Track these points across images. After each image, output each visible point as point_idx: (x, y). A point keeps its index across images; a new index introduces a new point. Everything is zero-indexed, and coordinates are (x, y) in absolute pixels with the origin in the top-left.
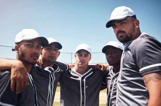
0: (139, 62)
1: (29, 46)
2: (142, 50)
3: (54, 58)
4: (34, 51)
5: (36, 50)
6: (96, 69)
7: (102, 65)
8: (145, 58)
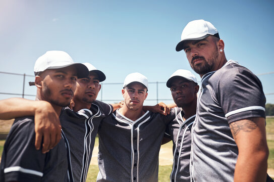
0: (224, 104)
1: (58, 77)
2: (228, 86)
3: (93, 95)
4: (66, 86)
5: (69, 85)
6: (156, 112)
7: (164, 106)
8: (232, 97)
